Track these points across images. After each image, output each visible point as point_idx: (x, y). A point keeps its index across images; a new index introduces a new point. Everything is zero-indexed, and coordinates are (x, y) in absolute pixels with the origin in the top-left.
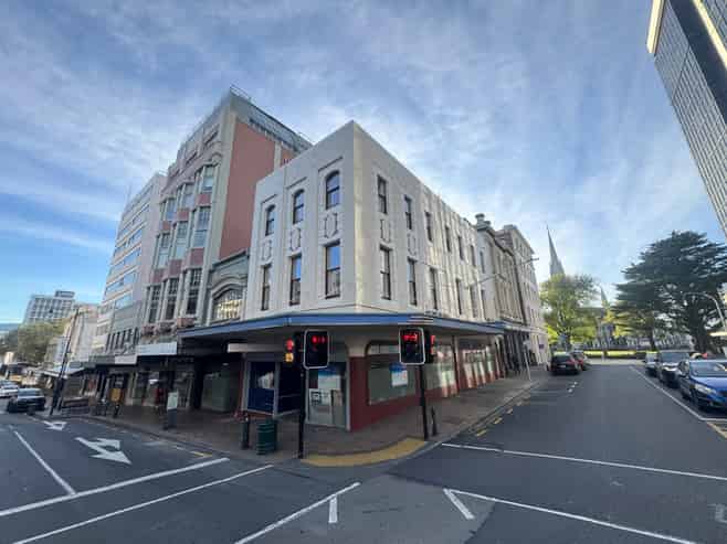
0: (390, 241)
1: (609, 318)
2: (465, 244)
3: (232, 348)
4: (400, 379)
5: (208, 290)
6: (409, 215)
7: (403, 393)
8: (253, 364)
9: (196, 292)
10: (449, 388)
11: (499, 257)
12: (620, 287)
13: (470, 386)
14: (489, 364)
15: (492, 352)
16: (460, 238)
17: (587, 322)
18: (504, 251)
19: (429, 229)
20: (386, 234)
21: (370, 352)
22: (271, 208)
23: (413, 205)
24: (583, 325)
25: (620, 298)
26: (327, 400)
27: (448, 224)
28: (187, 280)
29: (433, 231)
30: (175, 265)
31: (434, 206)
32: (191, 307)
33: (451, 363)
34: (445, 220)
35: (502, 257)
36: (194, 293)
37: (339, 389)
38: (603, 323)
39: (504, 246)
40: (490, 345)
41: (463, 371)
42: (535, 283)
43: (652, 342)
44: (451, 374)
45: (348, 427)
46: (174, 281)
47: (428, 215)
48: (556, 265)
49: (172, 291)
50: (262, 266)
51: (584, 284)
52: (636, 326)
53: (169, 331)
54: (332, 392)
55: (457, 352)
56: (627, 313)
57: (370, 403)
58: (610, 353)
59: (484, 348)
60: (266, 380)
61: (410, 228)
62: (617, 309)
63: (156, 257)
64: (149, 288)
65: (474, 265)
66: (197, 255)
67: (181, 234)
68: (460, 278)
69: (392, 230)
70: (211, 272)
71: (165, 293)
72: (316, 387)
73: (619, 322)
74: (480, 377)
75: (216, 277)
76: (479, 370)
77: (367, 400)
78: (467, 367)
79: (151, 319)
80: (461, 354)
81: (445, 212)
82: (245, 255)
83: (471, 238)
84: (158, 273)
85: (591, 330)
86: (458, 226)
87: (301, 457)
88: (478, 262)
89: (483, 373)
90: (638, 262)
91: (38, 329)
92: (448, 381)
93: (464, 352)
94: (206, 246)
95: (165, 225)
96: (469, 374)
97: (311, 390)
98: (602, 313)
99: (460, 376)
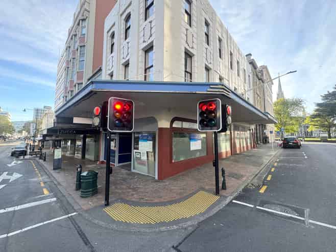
0: (193, 48)
1: (306, 122)
2: (241, 67)
4: (196, 145)
6: (207, 35)
7: (198, 155)
10: (227, 152)
11: (256, 82)
12: (319, 105)
13: (238, 152)
14: (248, 140)
15: (250, 134)
16: (238, 63)
17: (294, 123)
18: (259, 79)
19: (220, 50)
20: (190, 42)
21: (174, 126)
23: (211, 29)
24: (293, 124)
25: (317, 110)
26: (144, 158)
27: (232, 51)
29: (223, 52)
31: (224, 36)
33: (228, 138)
34: (231, 47)
35: (258, 83)
37: (151, 150)
38: (303, 123)
39: (259, 76)
40: (250, 130)
41: (235, 143)
42: (272, 100)
43: (329, 134)
44: (228, 144)
45: (156, 177)
47: (220, 40)
48: (280, 94)
50: (109, 75)
51: (297, 104)
52: (323, 126)
54: (147, 152)
55: (232, 131)
56: (318, 119)
57: (173, 161)
58: (306, 139)
59: (247, 131)
61: (208, 44)
62: (314, 116)
64: (63, 97)
65: (245, 82)
66: (80, 75)
67: (74, 65)
68: (237, 87)
69: (195, 40)
72: (138, 149)
73: (313, 123)
74: (243, 147)
76: (243, 143)
77: (171, 159)
78: (237, 142)
80: (234, 133)
81: (230, 43)
82: (100, 70)
83: (245, 65)
85: (295, 128)
86: (237, 54)
87: (107, 204)
88: (247, 81)
89: (245, 145)
90: (331, 90)
92: (226, 149)
93: (236, 132)
94: (84, 69)
96: (238, 146)
97: (135, 151)
98: (304, 119)
99: (233, 146)
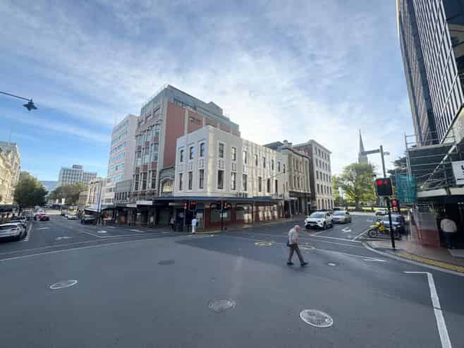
3: (170, 204)
5: (160, 180)
8: (177, 209)
9: (155, 180)
10: (249, 220)
14: (276, 212)
15: (278, 207)
21: (212, 206)
22: (182, 151)
28: (151, 174)
30: (145, 167)
32: (153, 186)
33: (250, 211)
36: (154, 180)
37: (202, 217)
41: (257, 214)
44: (250, 215)
45: (204, 228)
46: (145, 174)
49: (145, 178)
50: (180, 174)
53: (144, 195)
60: (182, 215)
63: (136, 161)
64: (134, 175)
66: (154, 164)
67: (146, 153)
70: (160, 173)
71: (141, 178)
74: (268, 217)
75: (162, 175)
76: (268, 214)
77: (210, 221)
79: (136, 189)
80: (257, 208)
82: (173, 168)
84: (138, 169)
91: (71, 187)
92: (248, 217)
93: (259, 207)
94: (158, 161)
95: (140, 147)
99: (255, 216)
